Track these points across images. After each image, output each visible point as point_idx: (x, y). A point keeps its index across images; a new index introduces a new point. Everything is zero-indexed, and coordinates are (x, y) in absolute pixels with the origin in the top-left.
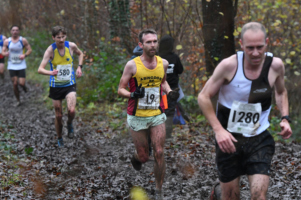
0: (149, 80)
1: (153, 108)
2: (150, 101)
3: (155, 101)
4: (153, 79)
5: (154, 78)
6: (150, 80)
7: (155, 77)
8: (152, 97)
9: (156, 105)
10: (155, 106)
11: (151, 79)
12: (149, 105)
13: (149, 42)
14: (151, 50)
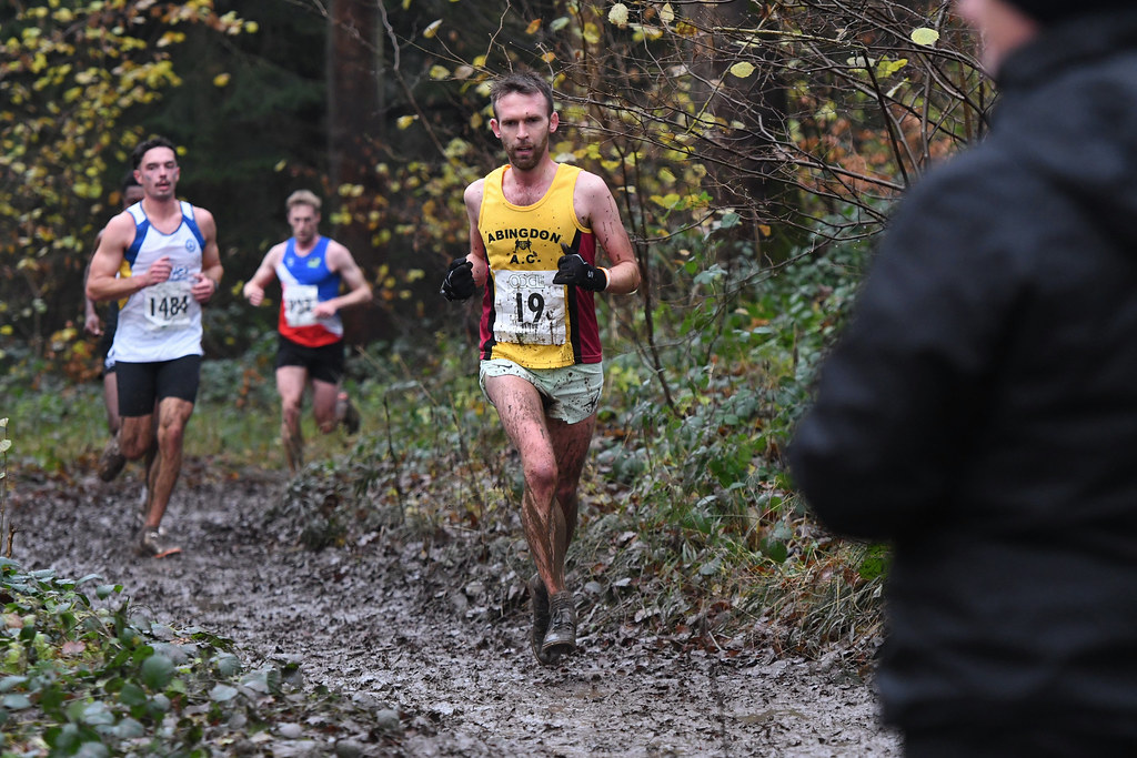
0: (514, 240)
1: (543, 340)
2: (529, 315)
3: (548, 315)
4: (526, 239)
5: (532, 236)
6: (517, 242)
7: (532, 230)
8: (536, 302)
9: (554, 330)
10: (549, 333)
11: (520, 239)
12: (528, 330)
13: (512, 123)
14: (519, 149)
